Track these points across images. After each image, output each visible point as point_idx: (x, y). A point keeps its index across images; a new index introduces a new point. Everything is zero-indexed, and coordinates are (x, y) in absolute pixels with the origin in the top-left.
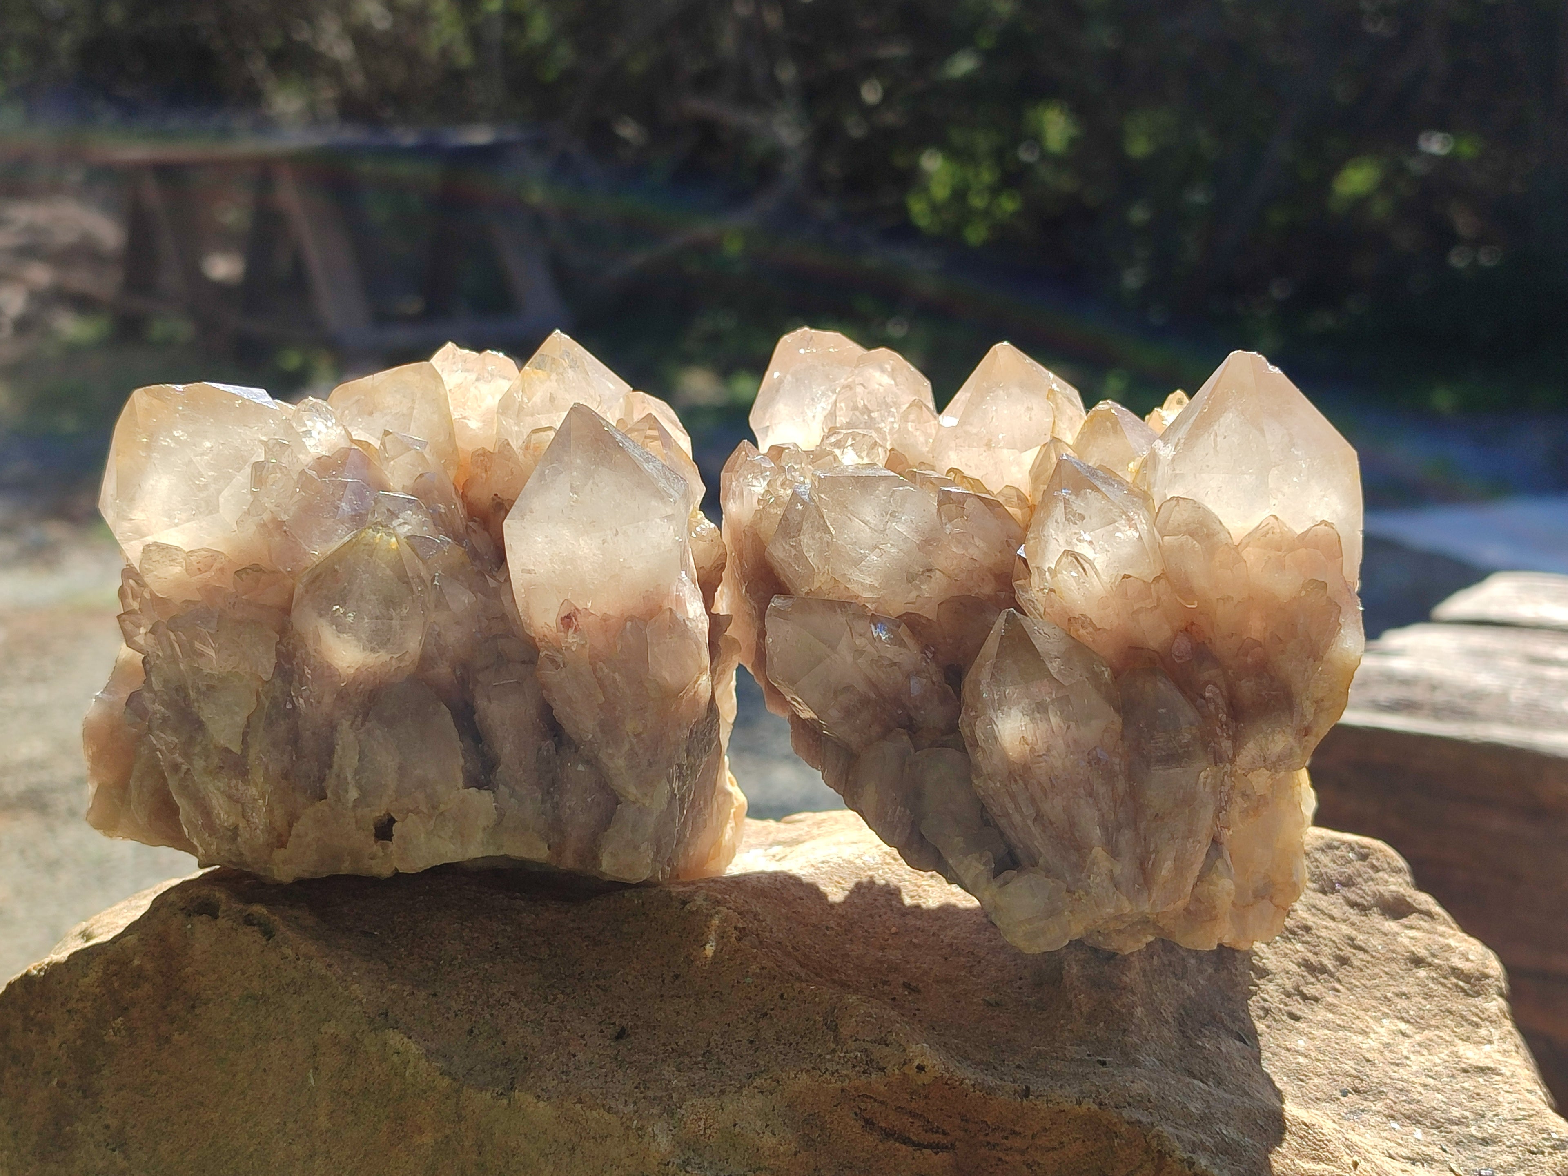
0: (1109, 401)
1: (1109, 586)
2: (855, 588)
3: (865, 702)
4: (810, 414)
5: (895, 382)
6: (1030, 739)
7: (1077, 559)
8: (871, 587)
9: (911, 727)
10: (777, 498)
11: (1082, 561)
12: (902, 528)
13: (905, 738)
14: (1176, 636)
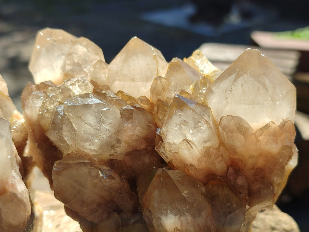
0: (177, 58)
1: (201, 151)
2: (88, 151)
3: (99, 205)
4: (54, 65)
5: (88, 50)
6: (179, 228)
7: (188, 143)
8: (95, 150)
9: (119, 210)
10: (48, 110)
11: (190, 143)
12: (107, 127)
13: (117, 215)
14: (228, 168)
